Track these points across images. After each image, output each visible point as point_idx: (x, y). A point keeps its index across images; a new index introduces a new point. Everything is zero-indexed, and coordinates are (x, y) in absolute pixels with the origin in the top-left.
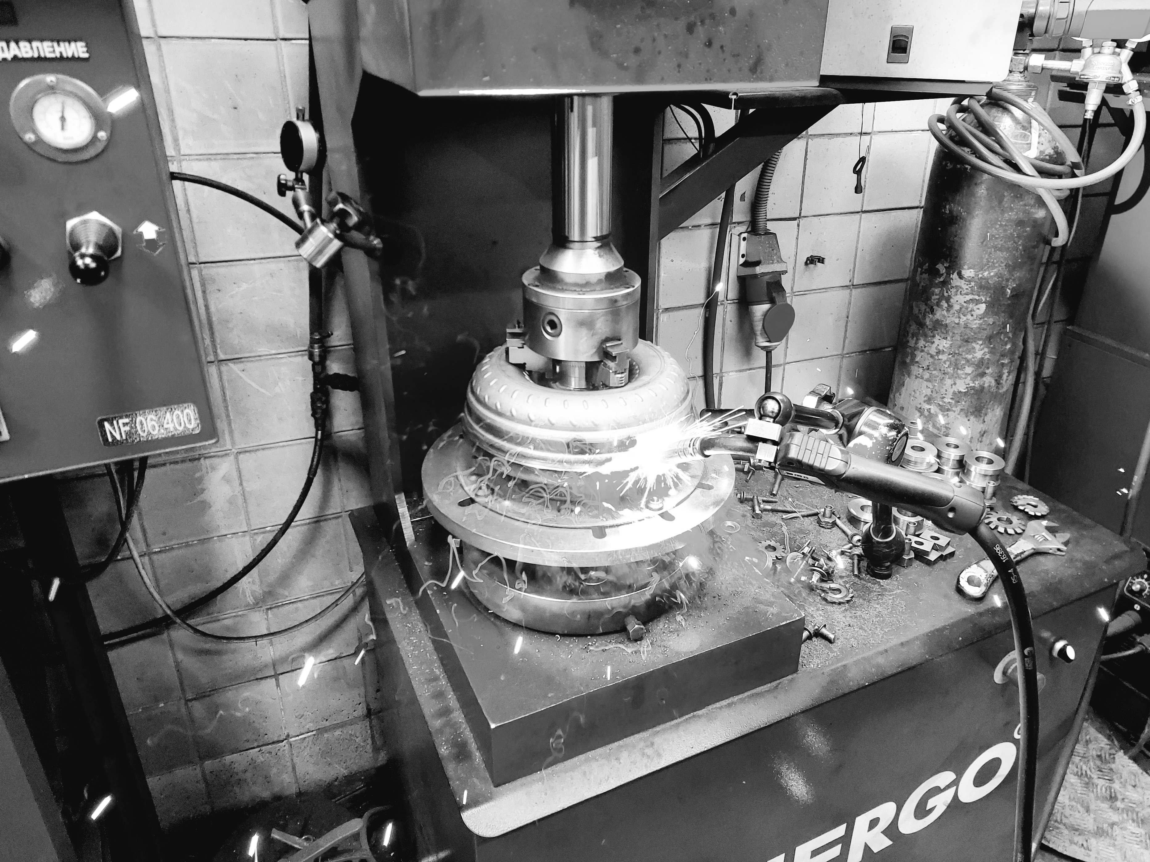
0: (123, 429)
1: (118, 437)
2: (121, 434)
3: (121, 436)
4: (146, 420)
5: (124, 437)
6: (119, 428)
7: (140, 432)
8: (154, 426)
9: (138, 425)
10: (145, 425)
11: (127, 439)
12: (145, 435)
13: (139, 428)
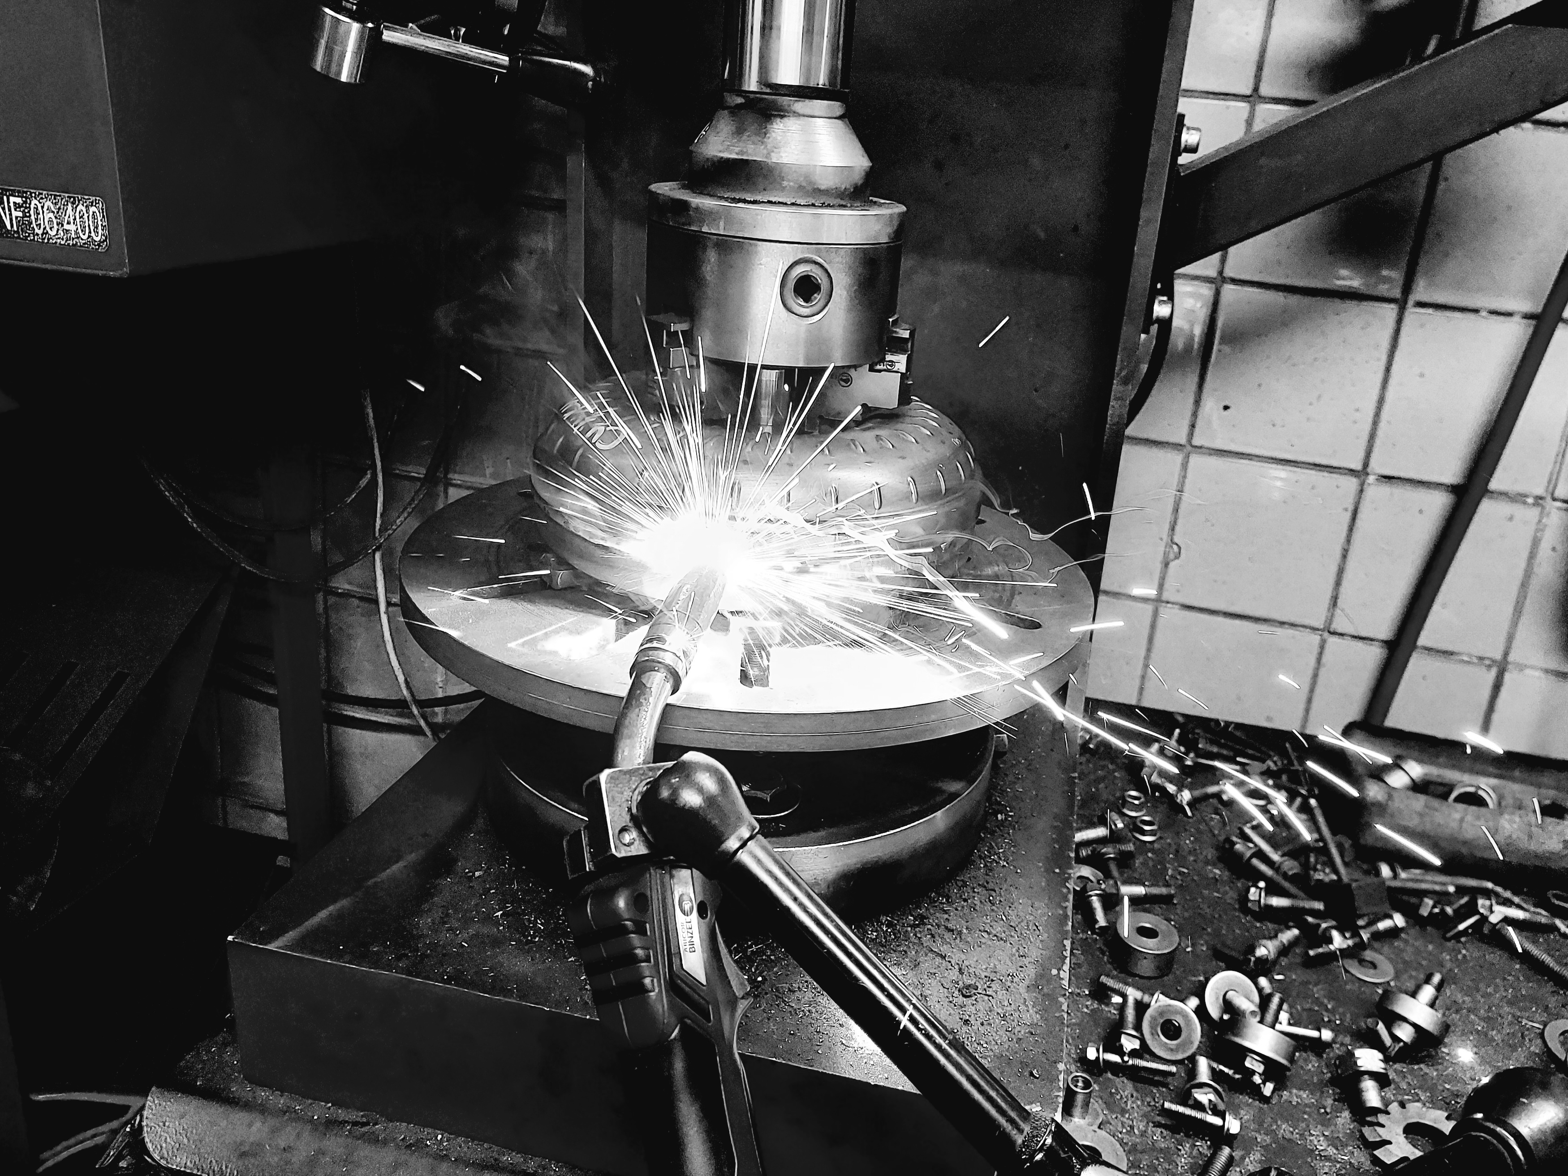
0: (15, 214)
1: (9, 227)
2: (11, 220)
3: (12, 226)
4: (43, 207)
5: (15, 229)
6: (10, 210)
7: (34, 225)
8: (50, 221)
9: (32, 212)
10: (41, 216)
11: (17, 232)
12: (40, 232)
13: (33, 218)
